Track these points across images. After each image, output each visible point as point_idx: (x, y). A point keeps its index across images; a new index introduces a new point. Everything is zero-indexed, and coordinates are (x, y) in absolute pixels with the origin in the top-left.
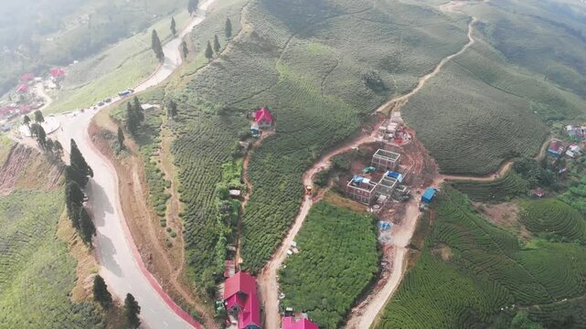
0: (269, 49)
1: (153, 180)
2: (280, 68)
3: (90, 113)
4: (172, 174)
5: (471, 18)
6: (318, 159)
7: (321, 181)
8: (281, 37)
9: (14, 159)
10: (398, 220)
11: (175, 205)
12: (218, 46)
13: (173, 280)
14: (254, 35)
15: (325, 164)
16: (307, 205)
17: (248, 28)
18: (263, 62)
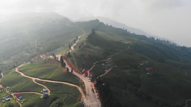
0: (89, 47)
1: (72, 61)
2: (91, 50)
3: (61, 55)
4: (75, 60)
5: (130, 44)
6: (96, 61)
7: (96, 64)
8: (91, 46)
9: (50, 60)
10: (108, 70)
11: (76, 63)
12: (81, 46)
13: (76, 70)
14: (87, 45)
15: (97, 62)
16: (94, 66)
17: (86, 44)
18: (88, 49)
